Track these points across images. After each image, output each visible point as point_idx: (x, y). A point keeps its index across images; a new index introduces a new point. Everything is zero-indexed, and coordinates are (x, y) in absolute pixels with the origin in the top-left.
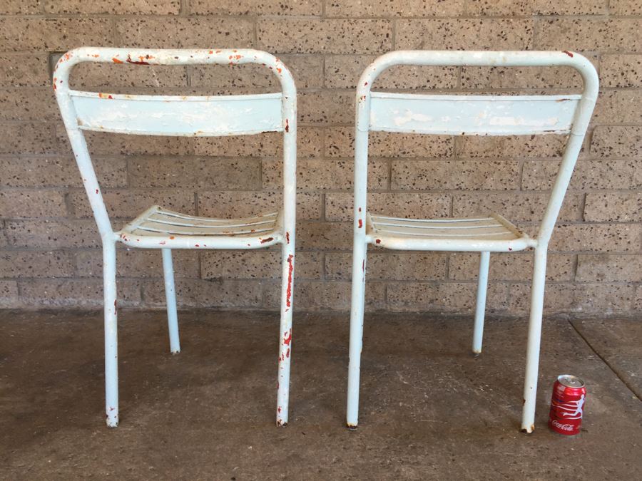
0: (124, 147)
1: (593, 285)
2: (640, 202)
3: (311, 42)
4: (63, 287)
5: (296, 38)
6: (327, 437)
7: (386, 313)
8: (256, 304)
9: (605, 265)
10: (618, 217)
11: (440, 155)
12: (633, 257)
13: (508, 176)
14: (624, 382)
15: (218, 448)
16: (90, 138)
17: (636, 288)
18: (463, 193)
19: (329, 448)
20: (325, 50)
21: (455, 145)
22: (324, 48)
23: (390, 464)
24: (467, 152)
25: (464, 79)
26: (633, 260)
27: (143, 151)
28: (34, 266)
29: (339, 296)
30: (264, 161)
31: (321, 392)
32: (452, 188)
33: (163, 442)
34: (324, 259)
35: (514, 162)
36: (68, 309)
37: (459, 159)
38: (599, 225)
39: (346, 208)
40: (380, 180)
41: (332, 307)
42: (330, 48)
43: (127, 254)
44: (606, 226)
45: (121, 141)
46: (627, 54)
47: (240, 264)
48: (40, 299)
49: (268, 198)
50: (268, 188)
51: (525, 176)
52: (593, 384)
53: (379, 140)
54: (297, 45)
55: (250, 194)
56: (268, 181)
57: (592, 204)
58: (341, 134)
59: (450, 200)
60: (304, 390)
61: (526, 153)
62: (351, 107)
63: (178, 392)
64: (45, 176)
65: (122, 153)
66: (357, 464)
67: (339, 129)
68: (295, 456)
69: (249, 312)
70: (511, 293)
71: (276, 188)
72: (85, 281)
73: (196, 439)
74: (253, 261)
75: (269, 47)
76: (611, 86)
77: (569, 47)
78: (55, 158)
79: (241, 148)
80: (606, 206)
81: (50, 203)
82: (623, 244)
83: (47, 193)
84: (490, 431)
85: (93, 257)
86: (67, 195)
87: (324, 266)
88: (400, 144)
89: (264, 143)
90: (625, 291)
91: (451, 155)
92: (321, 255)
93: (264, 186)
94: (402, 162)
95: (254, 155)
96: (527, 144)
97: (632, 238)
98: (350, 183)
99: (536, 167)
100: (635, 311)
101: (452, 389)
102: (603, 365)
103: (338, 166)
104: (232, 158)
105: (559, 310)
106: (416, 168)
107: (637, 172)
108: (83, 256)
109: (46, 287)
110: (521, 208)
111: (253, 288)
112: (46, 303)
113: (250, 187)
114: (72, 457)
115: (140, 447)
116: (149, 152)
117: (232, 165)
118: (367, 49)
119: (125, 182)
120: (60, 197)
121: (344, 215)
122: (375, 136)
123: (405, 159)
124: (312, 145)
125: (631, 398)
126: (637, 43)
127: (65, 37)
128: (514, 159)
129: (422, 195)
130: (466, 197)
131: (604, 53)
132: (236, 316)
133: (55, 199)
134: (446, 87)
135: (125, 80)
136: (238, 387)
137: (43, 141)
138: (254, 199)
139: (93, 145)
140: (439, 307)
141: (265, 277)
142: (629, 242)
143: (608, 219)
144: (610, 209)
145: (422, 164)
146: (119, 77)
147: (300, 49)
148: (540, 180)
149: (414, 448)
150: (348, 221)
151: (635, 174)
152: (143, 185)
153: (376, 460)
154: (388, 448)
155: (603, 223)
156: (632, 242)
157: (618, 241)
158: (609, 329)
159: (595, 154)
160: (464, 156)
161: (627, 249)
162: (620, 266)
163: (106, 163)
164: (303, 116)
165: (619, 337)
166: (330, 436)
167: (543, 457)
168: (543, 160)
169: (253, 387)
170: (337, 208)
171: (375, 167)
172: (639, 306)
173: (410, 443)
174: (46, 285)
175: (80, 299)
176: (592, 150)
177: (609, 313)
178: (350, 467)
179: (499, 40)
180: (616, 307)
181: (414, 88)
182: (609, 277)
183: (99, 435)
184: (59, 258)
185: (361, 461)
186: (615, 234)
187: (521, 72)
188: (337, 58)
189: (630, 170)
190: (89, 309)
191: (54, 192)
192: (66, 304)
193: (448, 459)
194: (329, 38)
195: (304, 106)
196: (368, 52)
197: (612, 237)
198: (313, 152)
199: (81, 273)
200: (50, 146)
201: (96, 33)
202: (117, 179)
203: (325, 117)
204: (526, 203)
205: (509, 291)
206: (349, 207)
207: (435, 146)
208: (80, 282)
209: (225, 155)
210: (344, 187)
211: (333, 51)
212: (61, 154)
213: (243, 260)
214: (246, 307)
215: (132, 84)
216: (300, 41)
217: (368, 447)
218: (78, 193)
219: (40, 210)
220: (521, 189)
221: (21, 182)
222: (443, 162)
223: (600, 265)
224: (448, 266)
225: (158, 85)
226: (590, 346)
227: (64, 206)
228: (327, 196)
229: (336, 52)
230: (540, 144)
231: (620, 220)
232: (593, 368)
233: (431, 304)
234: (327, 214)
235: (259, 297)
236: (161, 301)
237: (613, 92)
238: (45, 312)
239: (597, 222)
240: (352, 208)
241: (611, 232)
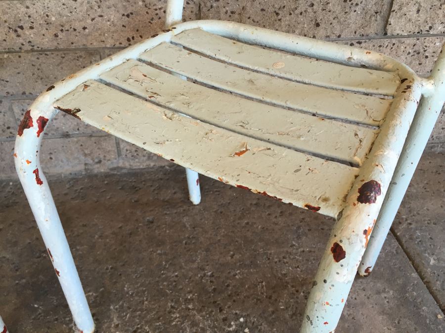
7: (124, 171)
10: (431, 28)
14: (422, 279)
29: (52, 156)
34: (12, 110)
38: (403, 40)
39: (21, 28)
44: (412, 41)
52: (384, 291)
57: (400, 9)
80: (418, 11)
92: (6, 105)
110: (301, 18)
121: (21, 40)
143: (417, 30)
144: (422, 17)
150: (32, 50)
155: (409, 36)
157: (423, 61)
170: (4, 29)
186: (422, 50)
197: (416, 55)
204: (310, 10)
206: (27, 25)
231: (431, 32)
239: (401, 36)
240: (32, 28)
241: (416, 48)
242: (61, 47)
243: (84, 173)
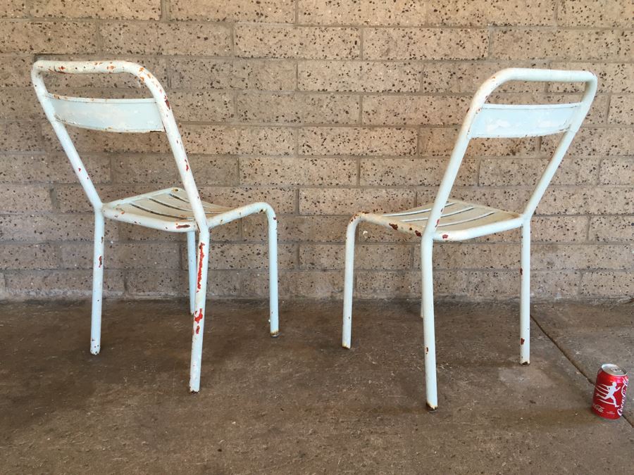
0: (107, 145)
1: (544, 273)
2: (585, 196)
3: (285, 48)
4: (49, 278)
5: (271, 43)
6: (303, 413)
8: (234, 293)
9: (554, 254)
10: (566, 210)
11: (405, 154)
12: (579, 246)
13: (467, 173)
14: (569, 359)
15: (204, 424)
16: (75, 136)
17: (582, 275)
18: (426, 189)
19: (305, 422)
20: (299, 56)
21: (418, 144)
22: (297, 53)
23: (360, 434)
24: (429, 150)
25: (427, 84)
26: (579, 249)
27: (126, 149)
28: (21, 258)
29: (313, 284)
30: (241, 158)
31: (297, 373)
32: (416, 184)
33: (153, 420)
34: (298, 251)
35: (472, 160)
36: (53, 299)
37: (422, 158)
38: (549, 218)
39: (319, 202)
40: (349, 177)
41: (306, 295)
42: (302, 53)
43: (111, 247)
44: (555, 219)
45: (104, 139)
46: (573, 62)
47: (219, 255)
48: (26, 290)
49: (245, 193)
50: (245, 184)
51: (482, 173)
52: (541, 361)
53: (349, 140)
54: (272, 50)
55: (229, 189)
56: (245, 177)
58: (313, 133)
59: (414, 195)
60: (282, 371)
61: (483, 152)
62: (322, 109)
63: (165, 375)
64: (31, 173)
65: (105, 151)
66: (331, 435)
67: (311, 129)
68: (274, 429)
69: (228, 300)
70: (470, 280)
71: (252, 183)
72: (70, 273)
73: (184, 417)
74: (232, 252)
75: (245, 52)
76: (559, 91)
77: (521, 55)
78: (40, 155)
79: (220, 146)
80: (555, 200)
81: (36, 198)
82: (571, 236)
83: (32, 189)
84: (449, 404)
85: (78, 250)
86: (52, 191)
87: (299, 257)
88: (368, 143)
89: (241, 142)
90: (572, 277)
91: (415, 154)
92: (296, 246)
93: (241, 182)
94: (370, 160)
95: (231, 153)
96: (483, 144)
97: (578, 230)
98: (322, 179)
99: (491, 165)
100: (582, 296)
101: (416, 367)
102: (552, 344)
103: (311, 163)
104: (211, 155)
105: (514, 296)
106: (383, 166)
107: (583, 169)
108: (69, 248)
109: (32, 279)
111: (231, 278)
112: (32, 293)
113: (228, 183)
114: (70, 435)
115: (133, 424)
116: (131, 149)
117: (211, 162)
118: (337, 55)
119: (108, 178)
120: (45, 192)
121: (316, 209)
122: (345, 135)
123: (373, 157)
124: (286, 144)
125: (575, 373)
126: (582, 52)
127: (49, 40)
128: (472, 158)
129: (388, 190)
130: (429, 192)
131: (552, 61)
132: (216, 305)
133: (41, 194)
134: (410, 91)
135: (108, 82)
136: (220, 370)
137: (28, 139)
138: (232, 194)
139: (77, 143)
140: (404, 294)
141: (243, 268)
142: (576, 233)
143: (557, 212)
144: (559, 203)
145: (389, 162)
146: (102, 79)
147: (274, 54)
148: (495, 177)
149: (381, 420)
150: (320, 215)
151: (581, 171)
152: (125, 182)
153: (348, 431)
154: (359, 421)
155: (552, 215)
156: (578, 233)
158: (558, 312)
159: (545, 153)
160: (426, 155)
161: (574, 240)
162: (568, 255)
163: (90, 159)
164: (277, 117)
165: (567, 320)
166: (306, 411)
167: (496, 426)
168: (498, 158)
169: (235, 370)
170: (310, 203)
171: (345, 164)
172: (585, 292)
173: (379, 416)
174: (32, 276)
175: (66, 290)
176: (542, 149)
177: (559, 297)
178: (324, 437)
179: (457, 49)
180: (565, 292)
181: (381, 91)
182: (558, 264)
183: (93, 415)
184: (44, 251)
185: (335, 433)
186: (564, 225)
187: (477, 78)
188: (310, 63)
189: (576, 167)
190: (74, 299)
191: (40, 187)
192: (52, 295)
193: (412, 429)
194: (301, 44)
195: (279, 107)
196: (338, 58)
197: (561, 229)
198: (287, 151)
199: (67, 265)
200: (36, 143)
201: (79, 37)
202: (101, 176)
203: (299, 118)
204: (483, 197)
205: (468, 279)
206: (321, 201)
207: (400, 145)
208: (65, 273)
209: (205, 153)
210: (317, 183)
211: (306, 57)
212: (46, 151)
213: (222, 252)
214: (225, 296)
215: (115, 85)
216: (274, 47)
217: (341, 420)
218: (63, 188)
219: (26, 205)
220: (478, 185)
221: (7, 178)
222: (407, 160)
223: (550, 254)
224: (413, 256)
225: (140, 86)
226: (540, 327)
227: (50, 202)
228: (301, 192)
229: (308, 57)
230: (495, 144)
231: (567, 213)
232: (542, 348)
233: (398, 292)
234: (301, 208)
235: (238, 286)
236: (144, 292)
237: (560, 96)
238: (30, 302)
239: (547, 215)
240: (324, 202)
241: (559, 224)
242: (336, 214)
243: (330, 299)
